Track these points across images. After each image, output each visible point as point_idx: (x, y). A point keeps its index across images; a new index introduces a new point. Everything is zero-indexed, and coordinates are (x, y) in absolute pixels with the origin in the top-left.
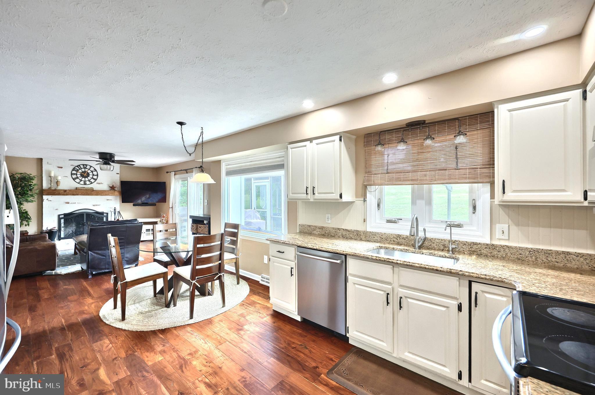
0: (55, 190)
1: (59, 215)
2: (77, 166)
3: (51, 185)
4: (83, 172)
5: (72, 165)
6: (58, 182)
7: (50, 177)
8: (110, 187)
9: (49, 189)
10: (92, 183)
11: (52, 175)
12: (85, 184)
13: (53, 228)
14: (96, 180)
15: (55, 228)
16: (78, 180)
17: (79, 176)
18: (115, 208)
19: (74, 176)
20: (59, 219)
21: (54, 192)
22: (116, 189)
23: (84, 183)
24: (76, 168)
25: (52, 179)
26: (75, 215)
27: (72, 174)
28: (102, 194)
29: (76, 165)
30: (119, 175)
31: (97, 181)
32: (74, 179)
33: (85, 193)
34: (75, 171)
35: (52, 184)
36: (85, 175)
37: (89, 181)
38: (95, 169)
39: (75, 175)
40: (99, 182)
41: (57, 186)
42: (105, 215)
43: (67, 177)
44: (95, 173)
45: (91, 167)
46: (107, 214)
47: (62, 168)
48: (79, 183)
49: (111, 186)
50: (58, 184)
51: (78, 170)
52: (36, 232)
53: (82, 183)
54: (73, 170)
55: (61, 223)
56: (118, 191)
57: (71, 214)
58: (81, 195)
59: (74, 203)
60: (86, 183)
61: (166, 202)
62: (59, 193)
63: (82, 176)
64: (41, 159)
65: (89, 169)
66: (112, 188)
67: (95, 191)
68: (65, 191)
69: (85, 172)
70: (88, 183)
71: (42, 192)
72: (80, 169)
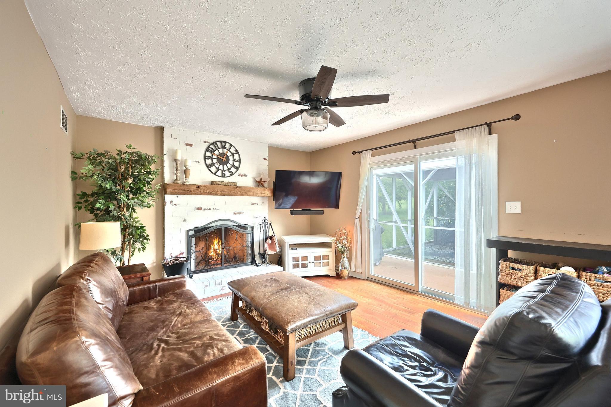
0: (183, 184)
1: (188, 231)
2: (213, 144)
3: (177, 177)
4: (220, 154)
5: (205, 142)
6: (188, 171)
7: (176, 161)
8: (257, 181)
9: (174, 182)
10: (232, 174)
11: (179, 158)
12: (223, 176)
13: (180, 254)
14: (237, 168)
15: (182, 253)
16: (213, 169)
17: (215, 161)
18: (265, 218)
19: (209, 162)
20: (189, 238)
21: (183, 188)
22: (266, 185)
23: (223, 173)
24: (211, 146)
25: (178, 165)
26: (211, 229)
27: (206, 158)
28: (249, 194)
29: (211, 142)
30: (267, 161)
31: (240, 171)
32: (208, 167)
33: (225, 191)
34: (210, 151)
35: (179, 174)
36: (223, 160)
37: (229, 170)
38: (236, 150)
39: (210, 160)
40: (242, 173)
41: (186, 177)
42: (250, 229)
43: (199, 162)
44: (236, 157)
45: (231, 145)
46: (252, 228)
47: (191, 145)
48: (214, 174)
49: (258, 179)
50: (187, 176)
51: (214, 151)
52: (155, 261)
53: (219, 173)
54: (208, 150)
55: (192, 244)
56: (270, 190)
57: (205, 228)
58: (220, 195)
59: (208, 209)
60: (225, 174)
61: (338, 208)
62: (190, 191)
63: (220, 161)
64: (162, 129)
65: (229, 150)
66: (260, 183)
67: (240, 187)
68: (198, 187)
69: (223, 155)
70: (227, 173)
71: (164, 189)
72: (217, 149)
